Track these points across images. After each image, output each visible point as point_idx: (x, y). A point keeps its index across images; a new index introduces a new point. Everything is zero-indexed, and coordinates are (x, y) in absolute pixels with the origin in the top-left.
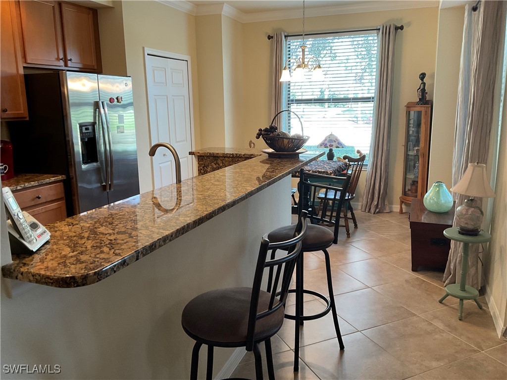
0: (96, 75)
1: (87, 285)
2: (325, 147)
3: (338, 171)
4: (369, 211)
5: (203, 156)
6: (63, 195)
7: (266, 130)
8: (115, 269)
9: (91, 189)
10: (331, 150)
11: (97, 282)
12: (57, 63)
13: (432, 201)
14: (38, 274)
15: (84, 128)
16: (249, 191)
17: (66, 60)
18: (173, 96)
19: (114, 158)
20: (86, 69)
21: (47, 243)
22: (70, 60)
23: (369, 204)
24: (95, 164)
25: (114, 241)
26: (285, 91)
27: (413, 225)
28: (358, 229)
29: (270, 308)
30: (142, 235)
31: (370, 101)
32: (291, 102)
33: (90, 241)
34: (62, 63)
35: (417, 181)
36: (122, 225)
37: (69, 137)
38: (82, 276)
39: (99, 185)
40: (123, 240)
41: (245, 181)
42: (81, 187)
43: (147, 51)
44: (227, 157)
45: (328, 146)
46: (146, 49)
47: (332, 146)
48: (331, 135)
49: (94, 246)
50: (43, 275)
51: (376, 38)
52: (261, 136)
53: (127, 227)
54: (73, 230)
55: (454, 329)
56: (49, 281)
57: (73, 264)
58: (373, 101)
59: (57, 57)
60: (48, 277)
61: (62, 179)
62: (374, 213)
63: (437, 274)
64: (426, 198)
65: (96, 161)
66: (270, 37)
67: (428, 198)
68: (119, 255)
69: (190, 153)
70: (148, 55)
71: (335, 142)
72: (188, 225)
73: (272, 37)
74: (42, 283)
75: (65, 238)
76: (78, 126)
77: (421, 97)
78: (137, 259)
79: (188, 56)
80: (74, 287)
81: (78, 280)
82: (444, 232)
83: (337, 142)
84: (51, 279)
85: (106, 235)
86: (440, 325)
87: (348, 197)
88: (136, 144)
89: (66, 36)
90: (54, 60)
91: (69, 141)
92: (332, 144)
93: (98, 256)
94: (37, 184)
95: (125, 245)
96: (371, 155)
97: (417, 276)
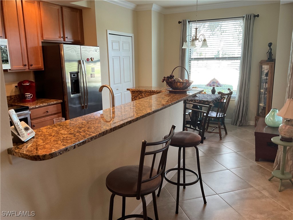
0: (80, 46)
1: (45, 160)
2: (210, 86)
3: (215, 100)
4: (236, 125)
5: (134, 91)
6: (61, 111)
7: (168, 77)
8: (61, 153)
9: (76, 108)
10: (214, 88)
11: (51, 158)
12: (59, 39)
13: (270, 120)
14: (22, 153)
15: (72, 75)
16: (148, 112)
17: (64, 38)
18: (123, 57)
19: (89, 91)
20: (76, 43)
21: (33, 138)
22: (67, 38)
23: (236, 120)
24: (78, 94)
25: (65, 138)
26: (188, 53)
27: (257, 134)
28: (227, 135)
29: (150, 177)
30: (80, 135)
31: (238, 59)
32: (191, 59)
33: (54, 138)
34: (62, 39)
35: (266, 107)
36: (73, 130)
37: (64, 79)
38: (43, 155)
39: (80, 105)
40: (70, 138)
41: (149, 107)
42: (70, 106)
43: (109, 32)
44: (147, 92)
45: (212, 85)
46: (108, 31)
47: (214, 85)
48: (214, 79)
49: (54, 140)
50: (25, 154)
51: (242, 22)
52: (165, 81)
53: (75, 131)
54: (48, 132)
55: (274, 196)
56: (27, 157)
57: (41, 149)
58: (240, 59)
59: (59, 36)
60: (27, 155)
61: (60, 102)
62: (239, 126)
63: (270, 163)
64: (267, 118)
65: (79, 93)
66: (179, 22)
67: (268, 118)
68: (65, 145)
69: (128, 89)
70: (109, 34)
71: (216, 83)
72: (107, 131)
73: (181, 22)
74: (24, 158)
75: (42, 135)
76: (69, 74)
77: (269, 57)
78: (75, 148)
79: (132, 34)
80: (39, 161)
81: (40, 157)
82: (272, 139)
83: (217, 83)
84: (28, 156)
85: (63, 134)
86: (266, 194)
87: (221, 116)
88: (101, 83)
89: (65, 25)
90: (58, 38)
91: (64, 81)
92: (214, 84)
93: (54, 145)
94: (47, 105)
95: (70, 140)
96: (238, 91)
97: (258, 164)
